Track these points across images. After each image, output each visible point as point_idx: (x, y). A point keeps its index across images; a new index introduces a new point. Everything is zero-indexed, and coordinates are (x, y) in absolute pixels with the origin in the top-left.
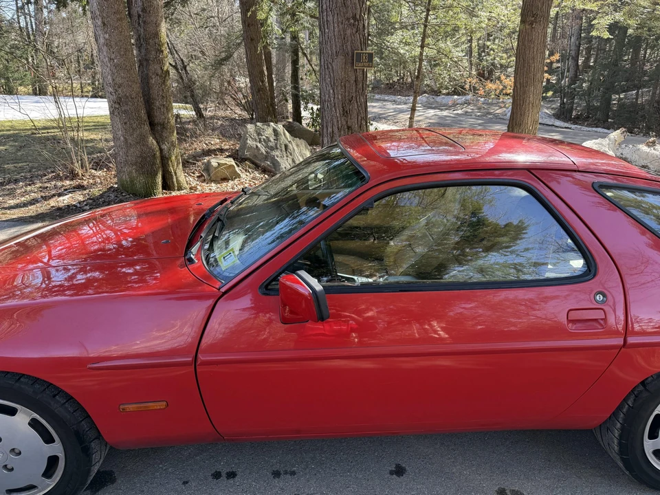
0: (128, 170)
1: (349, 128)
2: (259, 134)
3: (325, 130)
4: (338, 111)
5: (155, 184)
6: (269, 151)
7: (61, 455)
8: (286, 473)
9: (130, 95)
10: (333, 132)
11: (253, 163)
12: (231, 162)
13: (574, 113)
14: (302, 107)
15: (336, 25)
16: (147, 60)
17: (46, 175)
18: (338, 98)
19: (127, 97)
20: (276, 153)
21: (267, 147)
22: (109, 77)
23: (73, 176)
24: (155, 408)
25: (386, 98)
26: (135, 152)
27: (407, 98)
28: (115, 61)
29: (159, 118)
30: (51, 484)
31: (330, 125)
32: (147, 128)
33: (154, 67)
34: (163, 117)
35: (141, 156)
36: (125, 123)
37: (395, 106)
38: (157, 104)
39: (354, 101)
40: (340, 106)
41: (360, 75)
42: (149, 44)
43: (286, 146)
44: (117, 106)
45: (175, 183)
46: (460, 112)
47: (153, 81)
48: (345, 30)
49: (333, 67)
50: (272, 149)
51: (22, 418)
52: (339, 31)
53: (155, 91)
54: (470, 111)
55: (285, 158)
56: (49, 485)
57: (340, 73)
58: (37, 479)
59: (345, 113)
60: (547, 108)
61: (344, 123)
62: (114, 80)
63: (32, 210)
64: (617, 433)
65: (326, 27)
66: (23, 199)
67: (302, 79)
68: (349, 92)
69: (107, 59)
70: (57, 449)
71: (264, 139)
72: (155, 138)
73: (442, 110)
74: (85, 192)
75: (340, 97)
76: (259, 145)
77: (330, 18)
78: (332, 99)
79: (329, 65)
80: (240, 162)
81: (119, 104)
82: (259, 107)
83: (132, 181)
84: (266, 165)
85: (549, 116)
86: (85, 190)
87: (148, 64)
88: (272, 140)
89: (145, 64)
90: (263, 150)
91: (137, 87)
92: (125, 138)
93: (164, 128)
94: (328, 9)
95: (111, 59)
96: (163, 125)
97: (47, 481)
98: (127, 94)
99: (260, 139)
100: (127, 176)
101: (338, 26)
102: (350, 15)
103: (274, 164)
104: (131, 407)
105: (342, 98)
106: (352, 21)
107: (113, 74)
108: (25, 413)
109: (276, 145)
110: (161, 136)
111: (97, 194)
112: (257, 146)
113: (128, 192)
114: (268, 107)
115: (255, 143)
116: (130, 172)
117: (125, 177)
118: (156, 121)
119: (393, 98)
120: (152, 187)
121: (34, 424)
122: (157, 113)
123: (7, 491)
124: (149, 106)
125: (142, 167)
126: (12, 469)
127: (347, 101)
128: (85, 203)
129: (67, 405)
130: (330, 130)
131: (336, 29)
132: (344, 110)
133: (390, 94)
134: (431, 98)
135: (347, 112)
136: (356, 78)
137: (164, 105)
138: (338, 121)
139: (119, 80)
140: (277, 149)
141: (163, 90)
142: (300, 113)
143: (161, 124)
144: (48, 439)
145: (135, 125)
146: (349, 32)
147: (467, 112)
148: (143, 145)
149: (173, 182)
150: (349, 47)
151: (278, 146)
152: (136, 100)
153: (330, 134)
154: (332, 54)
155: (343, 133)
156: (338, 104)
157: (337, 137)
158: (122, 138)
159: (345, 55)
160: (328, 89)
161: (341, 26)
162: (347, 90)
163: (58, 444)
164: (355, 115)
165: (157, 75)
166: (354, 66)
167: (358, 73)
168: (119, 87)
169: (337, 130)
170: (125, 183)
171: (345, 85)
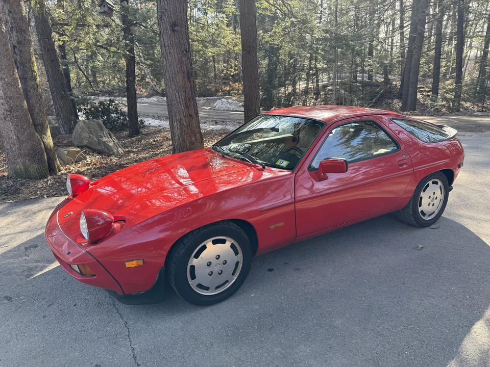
0: (22, 161)
1: (190, 115)
2: (89, 128)
4: (182, 106)
6: (100, 138)
7: (240, 261)
15: (176, 55)
18: (182, 98)
20: (106, 140)
21: (97, 136)
24: (280, 226)
26: (27, 146)
28: (6, 80)
29: (39, 121)
32: (33, 128)
33: (31, 83)
34: (41, 119)
35: (32, 149)
36: (17, 125)
38: (36, 110)
39: (191, 100)
40: (184, 102)
42: (26, 67)
44: (8, 113)
47: (32, 94)
48: (182, 58)
49: (176, 80)
51: (228, 244)
53: (34, 101)
57: (181, 83)
58: (230, 276)
59: (187, 107)
61: (187, 113)
62: (5, 94)
64: (411, 207)
65: (169, 55)
70: (240, 257)
71: (94, 132)
76: (91, 135)
77: (172, 51)
78: (178, 98)
79: (174, 79)
81: (11, 111)
83: (26, 169)
84: (101, 149)
87: (27, 82)
88: (100, 132)
90: (95, 139)
92: (18, 137)
93: (43, 127)
94: (170, 45)
96: (42, 125)
97: (233, 277)
98: (18, 104)
99: (91, 132)
100: (21, 166)
101: (177, 55)
102: (183, 49)
103: (107, 147)
104: (272, 227)
105: (184, 98)
106: (185, 52)
107: (4, 89)
108: (229, 241)
110: (42, 133)
112: (90, 137)
113: (22, 177)
115: (88, 134)
116: (24, 162)
117: (19, 166)
118: (37, 123)
121: (232, 246)
122: (37, 117)
127: (187, 99)
130: (178, 117)
131: (177, 57)
132: (186, 105)
136: (191, 86)
138: (183, 112)
139: (10, 94)
143: (40, 125)
144: (236, 253)
145: (25, 127)
146: (184, 59)
149: (55, 166)
150: (185, 68)
151: (105, 135)
153: (178, 120)
154: (175, 72)
155: (187, 118)
156: (182, 102)
157: (183, 122)
158: (14, 137)
159: (183, 72)
160: (174, 93)
161: (179, 55)
162: (187, 93)
163: (240, 255)
164: (192, 108)
165: (34, 89)
166: (189, 79)
167: (192, 83)
168: (10, 99)
169: (183, 117)
170: (19, 171)
171: (185, 90)
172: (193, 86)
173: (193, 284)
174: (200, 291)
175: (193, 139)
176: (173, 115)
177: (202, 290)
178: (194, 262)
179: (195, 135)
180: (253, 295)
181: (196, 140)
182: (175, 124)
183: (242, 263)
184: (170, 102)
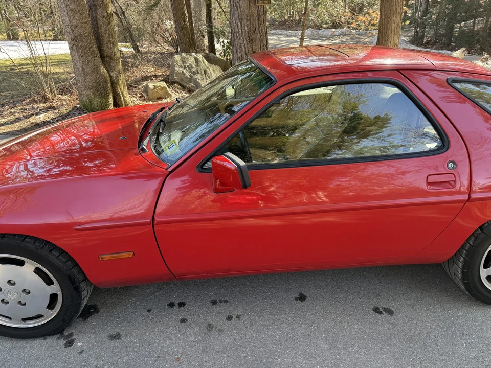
0: (87, 93)
1: (254, 53)
2: (184, 62)
3: (235, 55)
4: (245, 39)
5: (108, 102)
6: (192, 75)
7: (59, 293)
8: (221, 301)
9: (84, 34)
10: (242, 56)
11: (180, 85)
12: (164, 84)
13: (425, 40)
14: (216, 41)
16: (95, 6)
17: (25, 100)
19: (82, 36)
20: (197, 77)
21: (191, 72)
22: (67, 20)
23: (45, 99)
24: (125, 256)
25: (280, 32)
26: (91, 79)
27: (296, 32)
28: (71, 6)
29: (107, 52)
30: (53, 314)
31: (239, 51)
32: (99, 59)
33: (100, 11)
34: (111, 51)
35: (96, 82)
36: (82, 56)
37: (287, 39)
38: (105, 40)
39: (257, 31)
40: (247, 35)
41: (261, 10)
43: (205, 71)
44: (75, 43)
45: (123, 102)
46: (337, 41)
47: (100, 22)
49: (240, 5)
50: (194, 73)
51: (29, 268)
53: (103, 30)
54: (345, 40)
55: (205, 80)
56: (52, 315)
57: (245, 9)
58: (43, 310)
59: (251, 41)
60: (405, 36)
61: (250, 49)
62: (70, 22)
63: (17, 126)
64: (460, 265)
66: (9, 118)
67: (214, 19)
68: (253, 24)
69: (64, 5)
70: (56, 288)
71: (188, 66)
72: (106, 68)
73: (323, 40)
74: (56, 111)
75: (246, 29)
76: (184, 71)
78: (240, 30)
80: (171, 85)
81: (76, 41)
82: (182, 41)
83: (90, 102)
84: (190, 86)
85: (406, 42)
86: (55, 109)
87: (96, 9)
88: (194, 67)
89: (93, 9)
90: (188, 75)
91: (89, 27)
92: (83, 68)
93: (112, 59)
95: (67, 5)
96: (111, 57)
97: (51, 312)
98: (82, 33)
99: (185, 66)
100: (87, 98)
103: (196, 85)
104: (107, 257)
105: (248, 29)
107: (69, 17)
108: (30, 263)
109: (197, 70)
110: (110, 66)
111: (65, 113)
112: (183, 72)
113: (88, 110)
114: (189, 41)
115: (181, 69)
116: (89, 95)
117: (85, 98)
118: (105, 54)
119: (286, 32)
120: (106, 105)
121: (38, 271)
122: (105, 48)
123: (22, 319)
124: (99, 42)
125: (98, 90)
126: (25, 304)
127: (252, 31)
128: (56, 119)
129: (60, 257)
130: (239, 55)
132: (250, 38)
133: (283, 29)
134: (315, 31)
135: (252, 40)
136: (258, 13)
137: (110, 41)
138: (245, 48)
139: (74, 22)
140: (198, 73)
141: (109, 29)
142: (214, 46)
143: (109, 56)
144: (49, 282)
145: (89, 58)
147: (342, 41)
148: (97, 73)
149: (121, 101)
151: (199, 71)
152: (89, 38)
156: (245, 34)
158: (80, 68)
160: (236, 22)
162: (252, 22)
163: (57, 286)
164: (258, 42)
165: (104, 17)
168: (75, 28)
169: (244, 55)
170: (85, 103)
171: (250, 19)
183: (62, 297)
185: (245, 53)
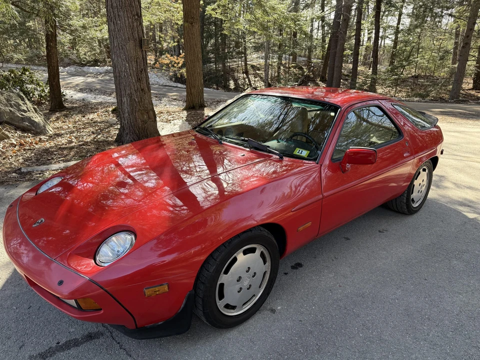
1: (142, 90)
2: (8, 100)
4: (133, 78)
6: (23, 113)
10: (131, 93)
11: (12, 125)
15: (126, 19)
18: (133, 70)
20: (30, 115)
21: (19, 110)
24: (308, 226)
30: (261, 291)
31: (128, 88)
39: (143, 72)
48: (133, 23)
49: (127, 48)
50: (25, 111)
52: (129, 23)
55: (39, 118)
57: (132, 52)
59: (139, 80)
61: (139, 87)
68: (140, 65)
70: (267, 266)
71: (14, 104)
77: (121, 13)
78: (128, 70)
79: (124, 46)
84: (25, 126)
88: (22, 104)
90: (18, 113)
94: (119, 7)
101: (128, 20)
102: (134, 13)
103: (32, 124)
104: (301, 228)
105: (135, 69)
106: (136, 17)
108: (259, 249)
109: (27, 108)
112: (11, 111)
115: (7, 108)
121: (262, 255)
123: (243, 305)
127: (139, 72)
130: (128, 92)
131: (127, 22)
132: (137, 78)
136: (142, 56)
138: (134, 86)
140: (29, 111)
146: (135, 24)
150: (136, 35)
153: (128, 95)
154: (125, 39)
155: (138, 93)
156: (134, 74)
157: (135, 97)
159: (135, 40)
160: (124, 63)
161: (130, 20)
162: (138, 64)
163: (268, 263)
164: (145, 81)
166: (142, 48)
167: (144, 53)
169: (134, 91)
171: (137, 60)
172: (145, 57)
173: (220, 304)
174: (228, 312)
175: (146, 117)
176: (122, 88)
177: (229, 310)
178: (223, 279)
179: (147, 113)
180: (279, 308)
181: (149, 118)
182: (125, 100)
183: (269, 273)
184: (118, 74)
185: (135, 90)
